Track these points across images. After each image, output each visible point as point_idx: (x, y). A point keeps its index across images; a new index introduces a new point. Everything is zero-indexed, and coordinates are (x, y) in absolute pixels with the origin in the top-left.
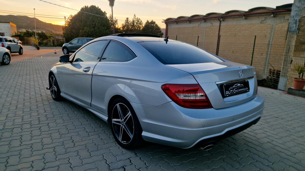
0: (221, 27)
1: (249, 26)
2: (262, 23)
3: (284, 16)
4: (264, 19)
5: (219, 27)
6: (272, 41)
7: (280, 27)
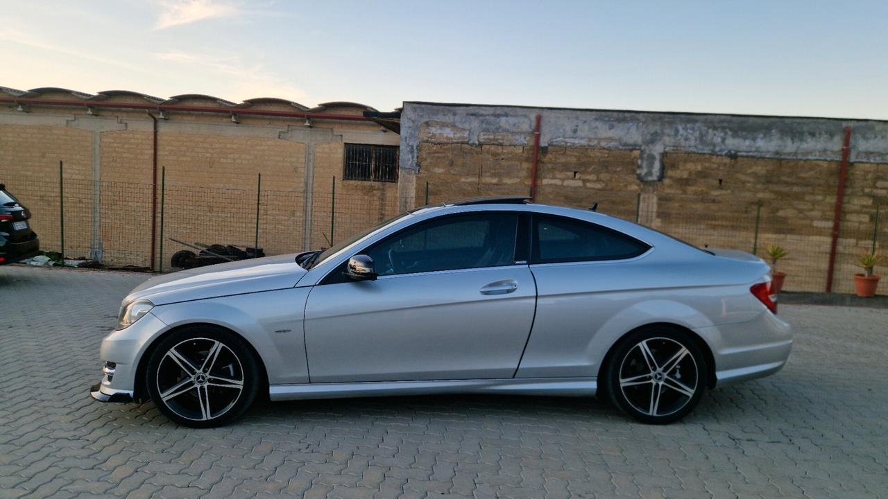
0: (158, 137)
1: (249, 143)
2: (281, 137)
3: (331, 127)
4: (285, 129)
5: (152, 137)
6: (313, 184)
7: (327, 150)
